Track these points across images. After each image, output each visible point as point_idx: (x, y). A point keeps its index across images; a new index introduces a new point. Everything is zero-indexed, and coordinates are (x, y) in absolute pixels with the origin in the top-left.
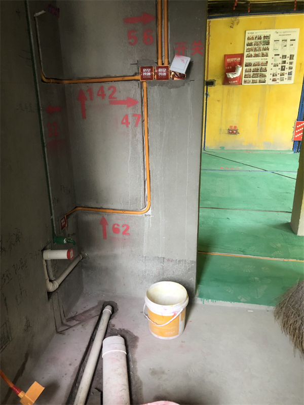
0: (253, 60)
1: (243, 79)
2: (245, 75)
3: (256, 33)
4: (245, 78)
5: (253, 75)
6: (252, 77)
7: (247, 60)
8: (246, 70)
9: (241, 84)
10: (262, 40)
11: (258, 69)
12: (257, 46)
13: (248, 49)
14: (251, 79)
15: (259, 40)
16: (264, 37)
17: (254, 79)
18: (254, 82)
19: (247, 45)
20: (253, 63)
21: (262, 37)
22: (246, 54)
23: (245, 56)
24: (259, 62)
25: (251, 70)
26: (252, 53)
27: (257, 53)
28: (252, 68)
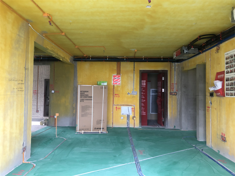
0: (230, 75)
1: (226, 92)
2: (227, 89)
3: (230, 53)
4: (226, 91)
5: (231, 89)
6: (231, 90)
7: (226, 76)
8: (226, 84)
9: (225, 96)
10: (233, 58)
11: (233, 83)
12: (231, 64)
13: (227, 67)
14: (230, 92)
15: (232, 59)
16: (234, 55)
17: (232, 92)
18: (232, 95)
19: (226, 64)
20: (230, 78)
21: (233, 56)
22: (226, 71)
23: (225, 73)
24: (233, 77)
25: (229, 84)
26: (229, 70)
27: (231, 69)
28: (230, 82)
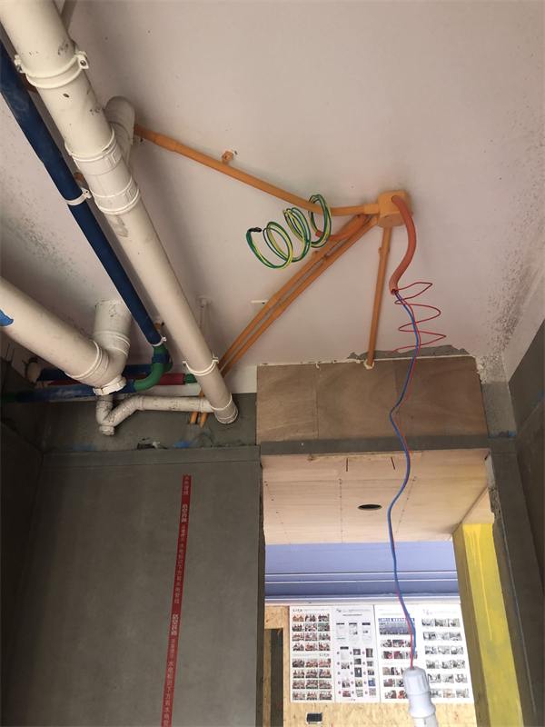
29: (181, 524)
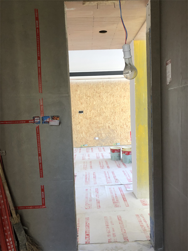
29: (37, 28)
